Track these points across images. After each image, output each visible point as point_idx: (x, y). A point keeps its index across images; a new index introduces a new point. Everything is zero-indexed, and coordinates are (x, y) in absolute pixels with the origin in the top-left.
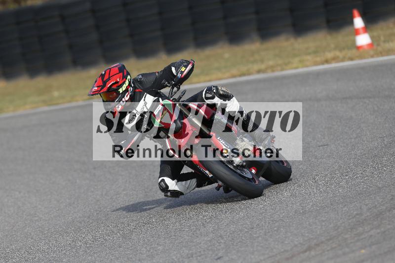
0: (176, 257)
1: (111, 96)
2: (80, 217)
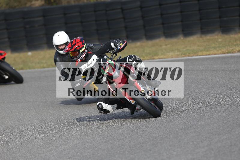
1: (75, 54)
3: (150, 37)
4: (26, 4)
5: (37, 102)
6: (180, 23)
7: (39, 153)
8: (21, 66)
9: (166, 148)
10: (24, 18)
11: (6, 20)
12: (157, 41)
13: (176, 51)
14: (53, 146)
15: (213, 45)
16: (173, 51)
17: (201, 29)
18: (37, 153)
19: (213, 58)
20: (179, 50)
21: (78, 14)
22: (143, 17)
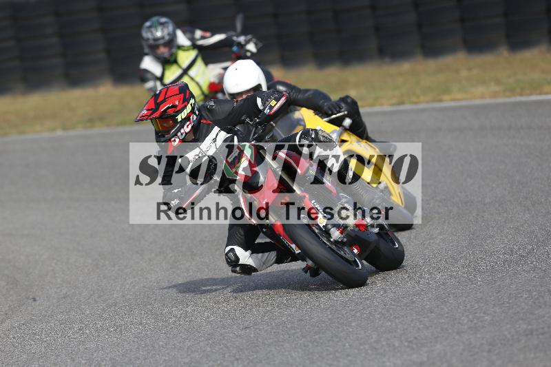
0: (510, 333)
1: (165, 125)
6: (502, 19)
9: (468, 306)
13: (492, 83)
16: (484, 82)
20: (499, 80)
22: (416, 5)
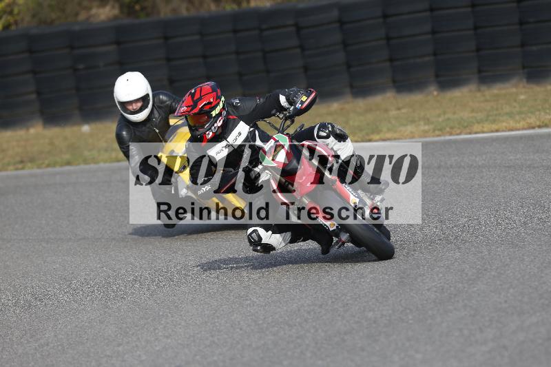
2: (309, 305)
3: (361, 91)
4: (77, 14)
5: (103, 240)
6: (431, 58)
7: (109, 356)
8: (67, 157)
10: (72, 48)
11: (31, 51)
12: (377, 99)
13: (422, 123)
14: (139, 339)
15: (507, 109)
16: (413, 121)
17: (480, 71)
18: (102, 356)
19: (506, 139)
20: (428, 119)
21: (197, 37)
22: (345, 44)
